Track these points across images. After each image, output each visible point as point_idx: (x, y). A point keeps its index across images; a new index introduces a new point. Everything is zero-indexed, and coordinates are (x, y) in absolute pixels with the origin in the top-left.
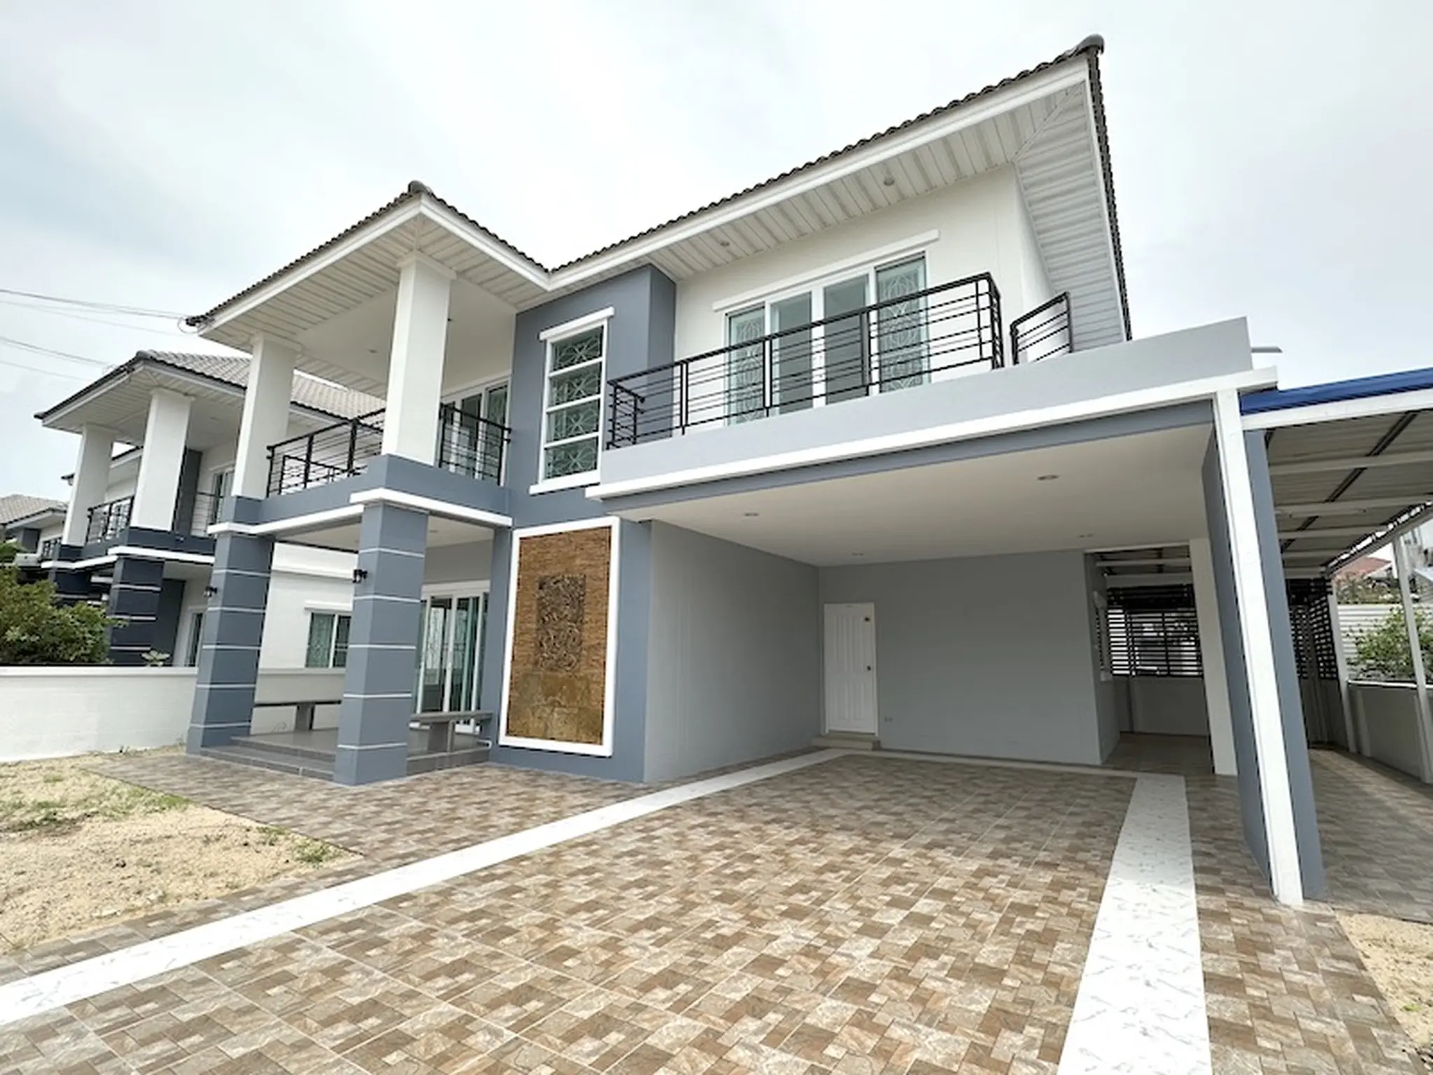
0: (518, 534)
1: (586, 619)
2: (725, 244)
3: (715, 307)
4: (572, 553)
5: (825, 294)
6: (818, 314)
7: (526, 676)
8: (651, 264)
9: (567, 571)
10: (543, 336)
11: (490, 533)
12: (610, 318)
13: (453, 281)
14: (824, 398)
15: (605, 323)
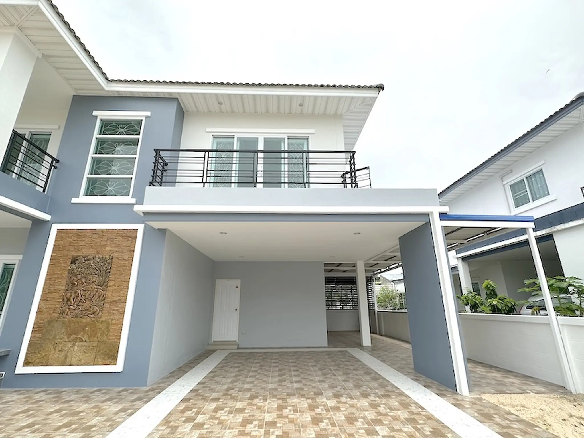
0: (55, 228)
1: (111, 283)
2: (220, 103)
3: (207, 130)
4: (102, 243)
5: (265, 141)
6: (261, 147)
7: (50, 322)
8: (177, 98)
9: (98, 253)
10: (95, 113)
11: (28, 223)
12: (147, 117)
13: (38, 58)
14: (262, 184)
15: (144, 119)
